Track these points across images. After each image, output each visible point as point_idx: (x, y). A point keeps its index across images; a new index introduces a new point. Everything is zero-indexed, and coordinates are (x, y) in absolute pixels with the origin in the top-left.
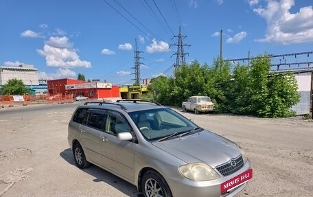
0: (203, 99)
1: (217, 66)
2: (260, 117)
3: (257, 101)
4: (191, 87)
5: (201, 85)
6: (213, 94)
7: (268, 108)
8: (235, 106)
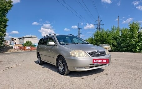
0: (106, 45)
1: (113, 30)
2: (134, 52)
3: (132, 44)
4: (101, 41)
5: (106, 39)
6: (111, 43)
7: (138, 48)
8: (122, 48)
